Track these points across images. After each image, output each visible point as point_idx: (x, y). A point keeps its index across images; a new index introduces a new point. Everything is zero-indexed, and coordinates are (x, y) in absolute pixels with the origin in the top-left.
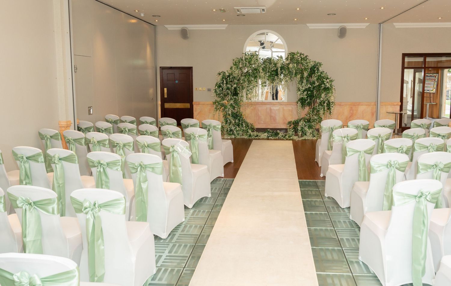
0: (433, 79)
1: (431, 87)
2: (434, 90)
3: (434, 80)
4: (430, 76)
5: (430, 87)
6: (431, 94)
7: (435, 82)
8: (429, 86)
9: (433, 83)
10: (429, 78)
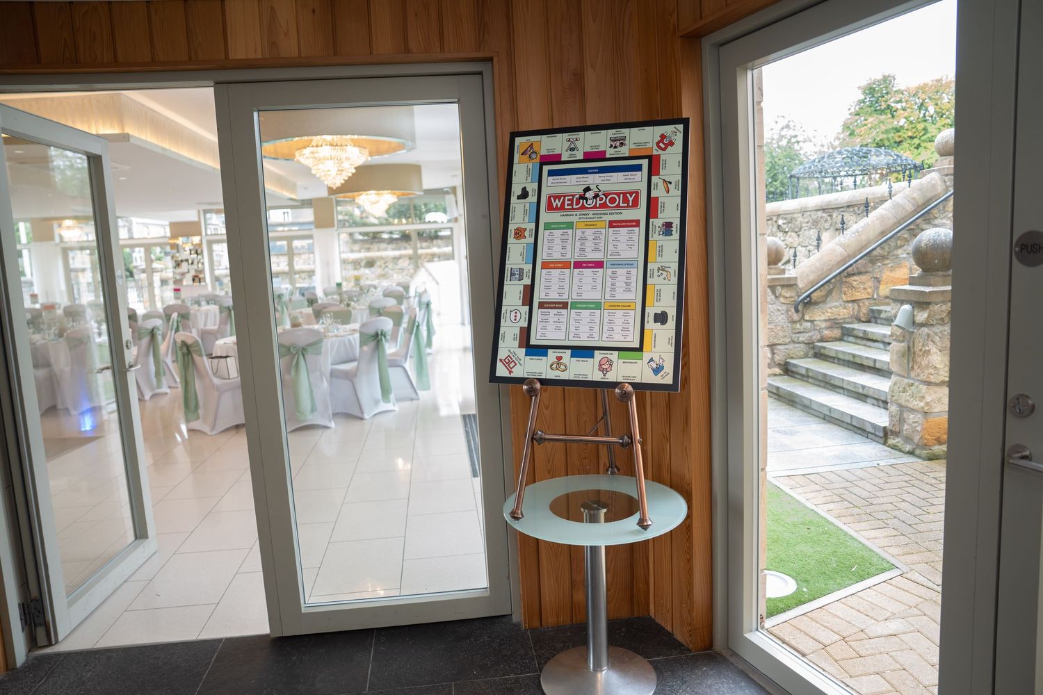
0: (629, 198)
1: (617, 305)
2: (662, 341)
3: (640, 213)
4: (589, 157)
5: (597, 305)
6: (625, 396)
7: (655, 237)
8: (587, 284)
9: (627, 244)
10: (573, 184)
